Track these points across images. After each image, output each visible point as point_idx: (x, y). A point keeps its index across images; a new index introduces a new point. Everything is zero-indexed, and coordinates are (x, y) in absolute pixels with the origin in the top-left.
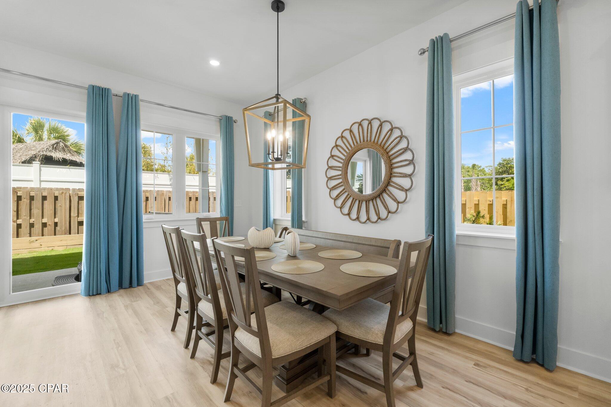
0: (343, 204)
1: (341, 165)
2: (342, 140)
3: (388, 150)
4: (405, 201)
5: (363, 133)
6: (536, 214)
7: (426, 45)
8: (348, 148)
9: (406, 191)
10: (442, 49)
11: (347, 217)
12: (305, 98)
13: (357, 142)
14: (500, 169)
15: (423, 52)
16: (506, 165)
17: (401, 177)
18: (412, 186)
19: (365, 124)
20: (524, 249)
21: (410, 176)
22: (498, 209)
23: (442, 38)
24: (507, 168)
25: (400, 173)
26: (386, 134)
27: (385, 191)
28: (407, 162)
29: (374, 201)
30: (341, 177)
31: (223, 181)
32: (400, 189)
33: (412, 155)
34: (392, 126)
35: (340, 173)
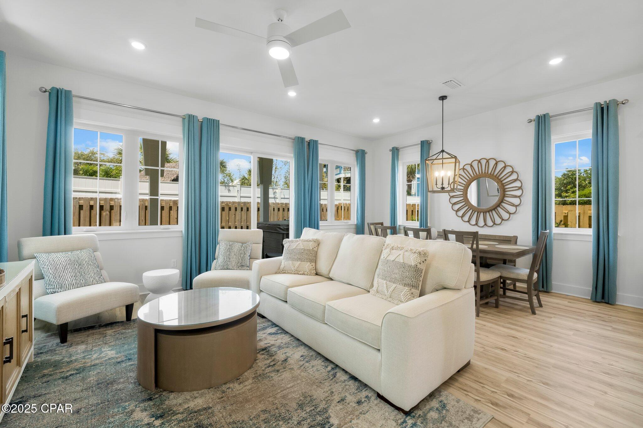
0: (464, 215)
1: (463, 188)
2: (464, 171)
3: (502, 180)
4: (515, 212)
5: (481, 167)
6: (604, 220)
7: (533, 117)
8: (468, 177)
9: (516, 206)
10: (545, 122)
11: (468, 223)
12: (432, 140)
13: (476, 173)
14: (564, 180)
15: (530, 121)
16: (571, 176)
17: (512, 197)
18: (520, 203)
19: (484, 162)
20: (597, 240)
21: (519, 197)
22: (573, 220)
23: (545, 115)
24: (572, 179)
25: (512, 195)
26: (501, 169)
27: (500, 206)
28: (517, 188)
29: (491, 213)
30: (462, 196)
31: (359, 197)
32: (511, 205)
33: (521, 184)
34: (505, 164)
35: (462, 193)
